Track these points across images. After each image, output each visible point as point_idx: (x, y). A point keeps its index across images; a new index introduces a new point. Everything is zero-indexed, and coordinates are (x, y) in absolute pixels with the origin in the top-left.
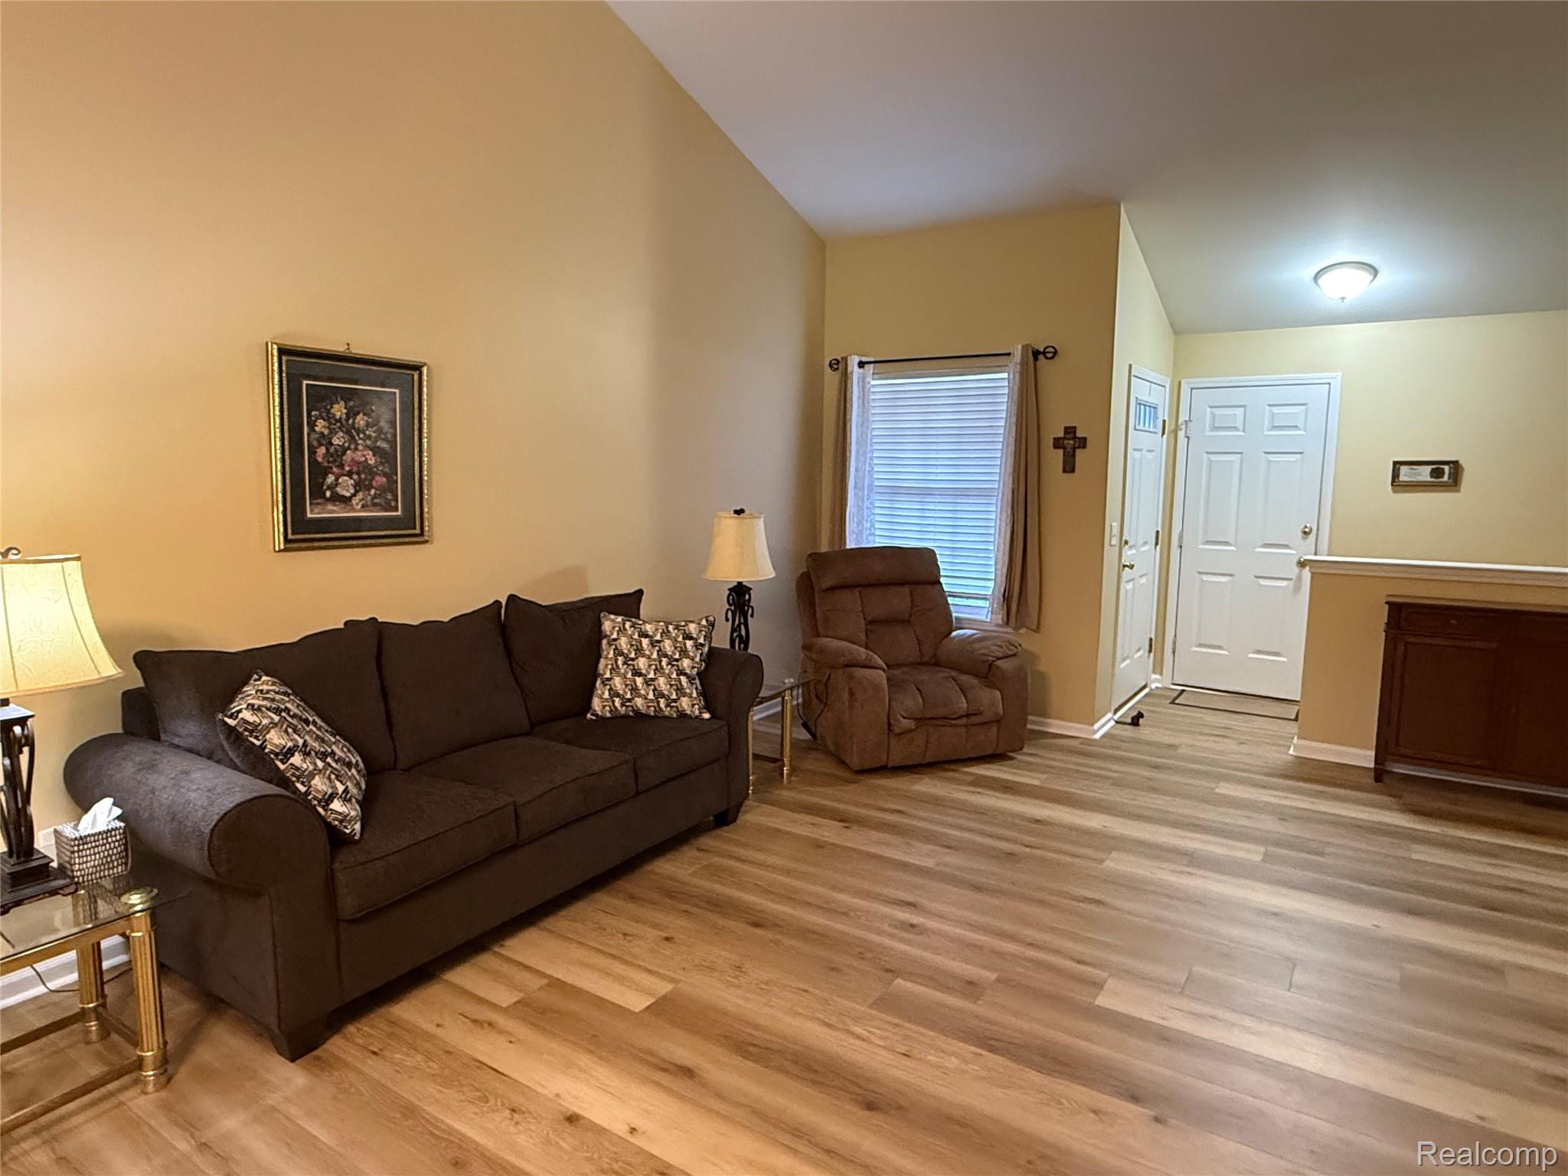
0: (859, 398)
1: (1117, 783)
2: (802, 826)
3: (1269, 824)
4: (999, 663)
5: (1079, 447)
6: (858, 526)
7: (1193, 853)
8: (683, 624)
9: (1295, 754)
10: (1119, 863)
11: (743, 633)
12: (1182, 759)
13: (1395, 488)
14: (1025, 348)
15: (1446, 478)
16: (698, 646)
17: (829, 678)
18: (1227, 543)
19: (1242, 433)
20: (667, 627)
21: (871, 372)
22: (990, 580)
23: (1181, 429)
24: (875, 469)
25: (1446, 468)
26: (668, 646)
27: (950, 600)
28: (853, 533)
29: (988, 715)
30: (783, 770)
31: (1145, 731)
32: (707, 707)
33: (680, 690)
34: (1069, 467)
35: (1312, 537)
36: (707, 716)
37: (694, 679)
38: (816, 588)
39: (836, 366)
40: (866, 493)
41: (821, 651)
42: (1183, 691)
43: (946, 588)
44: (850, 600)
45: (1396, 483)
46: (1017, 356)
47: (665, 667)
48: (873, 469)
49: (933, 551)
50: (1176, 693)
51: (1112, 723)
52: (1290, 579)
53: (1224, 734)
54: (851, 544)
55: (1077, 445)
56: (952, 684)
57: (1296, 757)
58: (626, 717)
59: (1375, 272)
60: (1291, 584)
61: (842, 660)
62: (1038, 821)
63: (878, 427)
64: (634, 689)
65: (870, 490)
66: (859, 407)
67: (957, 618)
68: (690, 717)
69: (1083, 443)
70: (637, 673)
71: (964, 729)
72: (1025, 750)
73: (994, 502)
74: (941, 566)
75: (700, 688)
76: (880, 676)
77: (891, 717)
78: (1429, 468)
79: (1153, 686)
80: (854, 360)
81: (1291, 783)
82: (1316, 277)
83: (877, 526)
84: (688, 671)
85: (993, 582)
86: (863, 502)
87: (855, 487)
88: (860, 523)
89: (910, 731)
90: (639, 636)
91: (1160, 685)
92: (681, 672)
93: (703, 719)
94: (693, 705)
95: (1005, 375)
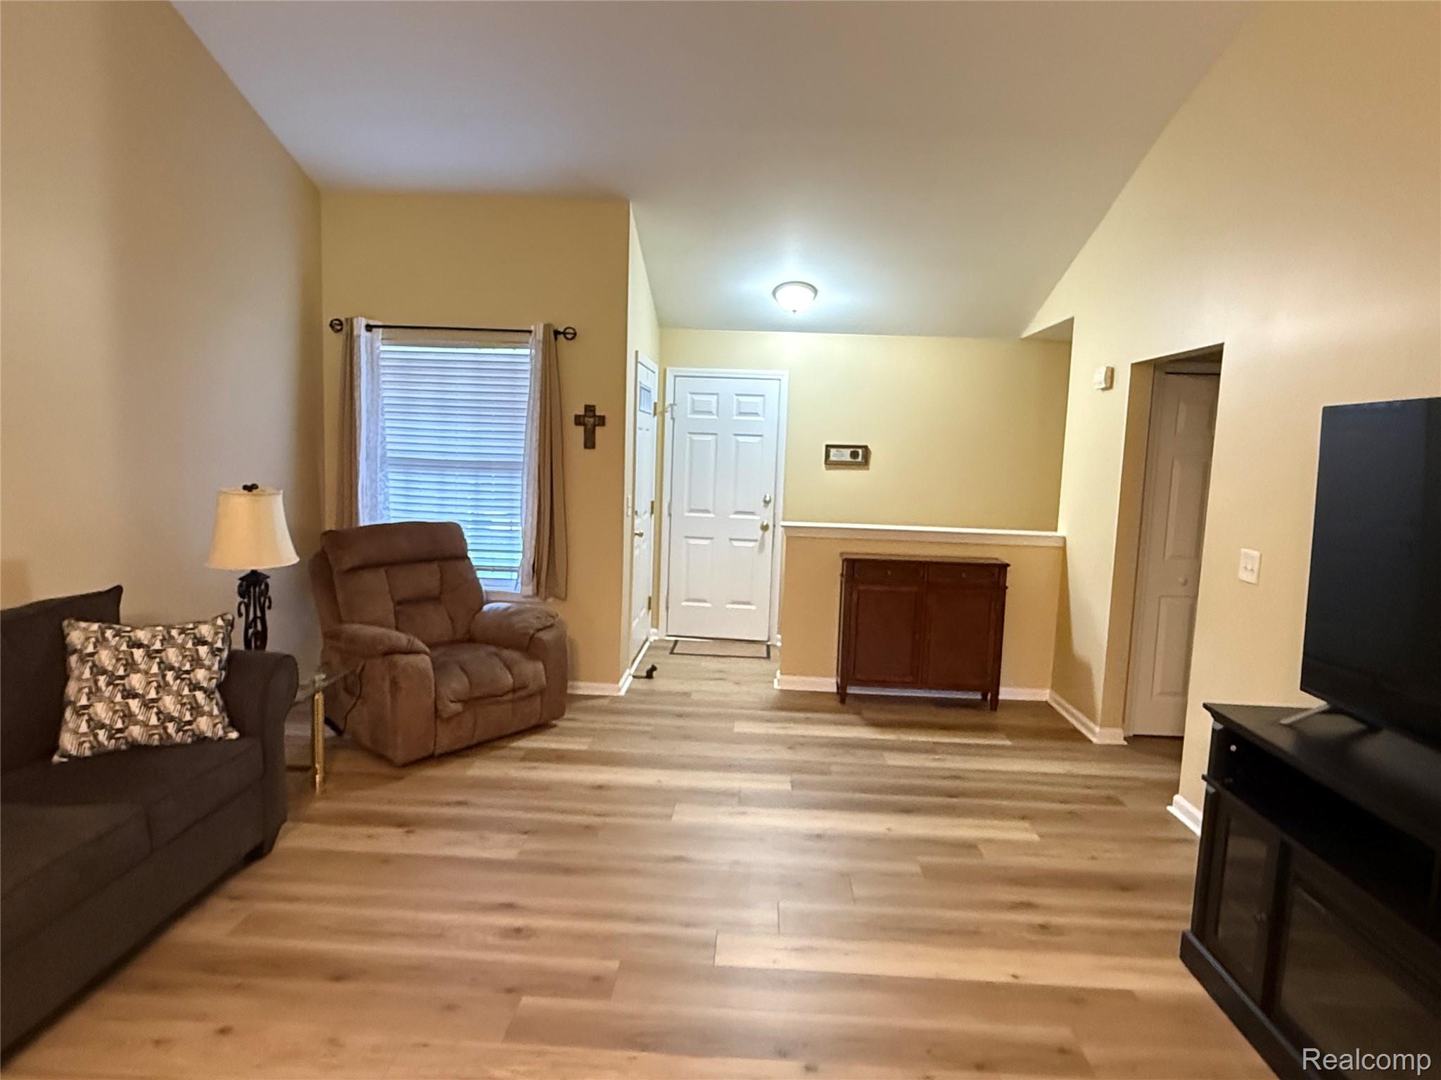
0: (367, 363)
1: (654, 736)
2: (357, 841)
3: (783, 755)
4: (542, 635)
5: (598, 425)
6: (372, 500)
7: (740, 791)
8: (191, 626)
9: (779, 688)
10: (686, 816)
11: (259, 627)
12: (697, 704)
13: (828, 466)
14: (547, 327)
15: (860, 459)
16: (215, 652)
17: (363, 669)
18: (707, 511)
19: (715, 417)
20: (169, 633)
21: (380, 337)
22: (518, 552)
23: (667, 412)
24: (388, 440)
25: (860, 451)
26: (172, 655)
27: (480, 574)
28: (367, 507)
29: (533, 687)
30: (315, 778)
31: (659, 683)
32: (233, 724)
33: (196, 709)
34: (590, 443)
35: (771, 505)
36: (234, 735)
37: (213, 693)
38: (336, 570)
39: (339, 327)
40: (379, 465)
41: (353, 639)
42: (676, 642)
43: (474, 563)
44: (376, 581)
45: (829, 463)
46: (540, 336)
47: (171, 682)
48: (385, 439)
49: (459, 526)
50: (672, 645)
51: (631, 678)
52: (756, 541)
53: (721, 677)
54: (364, 521)
55: (597, 423)
56: (496, 661)
57: (781, 690)
58: (116, 751)
59: (815, 291)
60: (757, 544)
61: (381, 648)
62: (600, 787)
63: (389, 394)
64: (128, 716)
65: (383, 463)
66: (367, 374)
67: (487, 592)
68: (210, 740)
69: (602, 421)
70: (130, 694)
71: (510, 706)
72: (567, 716)
73: (520, 475)
74: (469, 541)
75: (221, 703)
76: (424, 661)
77: (438, 703)
78: (848, 451)
79: (652, 639)
80: (360, 323)
81: (783, 714)
82: (774, 293)
83: (392, 499)
84: (205, 684)
85: (521, 555)
86: (376, 474)
87: (367, 459)
88: (374, 496)
89: (458, 714)
90: (128, 646)
91: (656, 638)
92: (195, 687)
93: (231, 740)
94: (215, 725)
95: (527, 352)
